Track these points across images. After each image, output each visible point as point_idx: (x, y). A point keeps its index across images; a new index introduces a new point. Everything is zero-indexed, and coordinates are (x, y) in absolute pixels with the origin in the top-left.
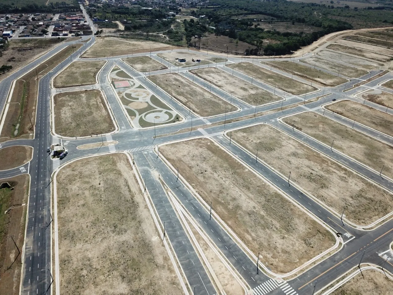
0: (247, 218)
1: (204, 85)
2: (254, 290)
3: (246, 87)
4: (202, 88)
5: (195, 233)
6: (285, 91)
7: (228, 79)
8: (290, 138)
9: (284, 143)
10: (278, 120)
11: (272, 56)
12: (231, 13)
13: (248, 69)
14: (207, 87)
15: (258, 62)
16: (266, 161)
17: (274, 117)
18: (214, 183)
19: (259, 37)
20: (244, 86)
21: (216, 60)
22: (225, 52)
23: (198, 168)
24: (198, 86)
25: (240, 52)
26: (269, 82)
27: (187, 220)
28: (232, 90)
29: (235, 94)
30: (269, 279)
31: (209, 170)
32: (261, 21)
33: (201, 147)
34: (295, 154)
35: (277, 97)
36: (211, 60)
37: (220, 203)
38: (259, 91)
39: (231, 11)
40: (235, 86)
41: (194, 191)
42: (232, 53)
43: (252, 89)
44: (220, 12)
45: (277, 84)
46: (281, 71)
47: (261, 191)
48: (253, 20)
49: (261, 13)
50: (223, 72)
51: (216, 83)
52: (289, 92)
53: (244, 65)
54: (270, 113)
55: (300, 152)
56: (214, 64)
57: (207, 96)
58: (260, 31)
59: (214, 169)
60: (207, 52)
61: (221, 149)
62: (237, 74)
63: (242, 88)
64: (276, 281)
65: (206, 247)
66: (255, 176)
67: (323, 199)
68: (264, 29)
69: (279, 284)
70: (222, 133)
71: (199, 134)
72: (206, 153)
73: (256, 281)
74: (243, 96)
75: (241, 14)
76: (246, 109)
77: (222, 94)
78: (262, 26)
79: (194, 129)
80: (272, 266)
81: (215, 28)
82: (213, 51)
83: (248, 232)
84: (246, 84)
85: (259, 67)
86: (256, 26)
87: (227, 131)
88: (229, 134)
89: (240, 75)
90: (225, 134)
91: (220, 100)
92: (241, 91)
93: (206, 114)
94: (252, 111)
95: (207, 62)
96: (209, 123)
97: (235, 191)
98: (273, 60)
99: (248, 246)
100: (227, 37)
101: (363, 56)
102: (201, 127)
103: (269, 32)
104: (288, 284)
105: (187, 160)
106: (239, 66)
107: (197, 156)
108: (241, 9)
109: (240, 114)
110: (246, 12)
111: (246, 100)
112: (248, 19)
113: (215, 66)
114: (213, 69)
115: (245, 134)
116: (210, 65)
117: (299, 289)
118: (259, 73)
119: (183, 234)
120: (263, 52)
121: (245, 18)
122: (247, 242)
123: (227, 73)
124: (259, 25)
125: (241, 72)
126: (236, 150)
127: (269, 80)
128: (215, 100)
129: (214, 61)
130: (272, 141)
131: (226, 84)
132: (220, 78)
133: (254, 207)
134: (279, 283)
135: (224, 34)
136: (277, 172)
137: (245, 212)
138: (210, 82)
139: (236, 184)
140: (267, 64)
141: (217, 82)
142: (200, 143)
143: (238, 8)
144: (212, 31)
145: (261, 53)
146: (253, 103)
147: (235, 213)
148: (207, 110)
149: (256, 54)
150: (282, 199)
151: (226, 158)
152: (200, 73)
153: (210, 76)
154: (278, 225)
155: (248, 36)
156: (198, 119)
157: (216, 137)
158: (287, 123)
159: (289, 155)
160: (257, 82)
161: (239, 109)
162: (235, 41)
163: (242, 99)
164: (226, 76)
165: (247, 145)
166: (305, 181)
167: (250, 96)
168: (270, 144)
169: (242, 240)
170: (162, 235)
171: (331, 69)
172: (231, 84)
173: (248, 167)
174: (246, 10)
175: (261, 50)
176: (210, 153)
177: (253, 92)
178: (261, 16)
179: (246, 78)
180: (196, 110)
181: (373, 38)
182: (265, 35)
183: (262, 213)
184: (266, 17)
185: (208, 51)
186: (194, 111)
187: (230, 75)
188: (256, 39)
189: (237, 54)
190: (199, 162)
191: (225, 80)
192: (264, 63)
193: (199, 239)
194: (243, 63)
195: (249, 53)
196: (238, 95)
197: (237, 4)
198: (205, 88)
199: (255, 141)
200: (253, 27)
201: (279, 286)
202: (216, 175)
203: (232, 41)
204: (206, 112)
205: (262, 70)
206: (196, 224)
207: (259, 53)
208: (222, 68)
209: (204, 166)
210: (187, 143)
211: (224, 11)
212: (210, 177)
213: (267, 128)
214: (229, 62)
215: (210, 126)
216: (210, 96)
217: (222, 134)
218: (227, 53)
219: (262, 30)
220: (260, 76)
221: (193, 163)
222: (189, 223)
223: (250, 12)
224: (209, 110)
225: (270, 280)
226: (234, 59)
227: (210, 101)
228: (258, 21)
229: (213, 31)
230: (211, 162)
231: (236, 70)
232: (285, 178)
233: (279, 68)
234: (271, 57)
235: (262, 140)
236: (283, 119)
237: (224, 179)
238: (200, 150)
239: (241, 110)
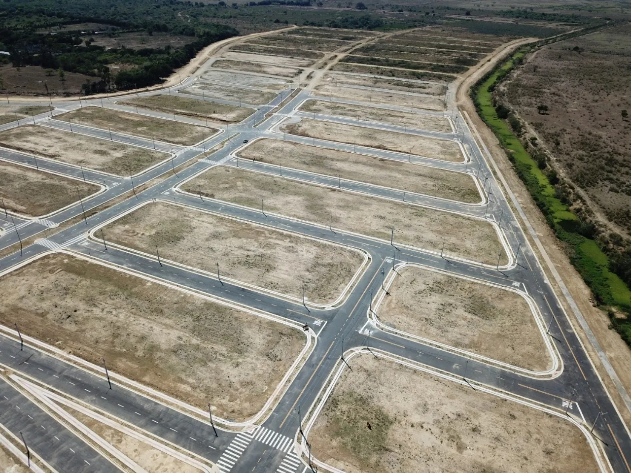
0: (174, 360)
1: (21, 159)
2: (218, 463)
3: (103, 148)
4: (17, 167)
5: (91, 424)
6: (170, 142)
7: (65, 141)
8: (201, 214)
9: (194, 223)
10: (174, 189)
11: (131, 89)
12: (32, 23)
13: (97, 117)
14: (29, 163)
15: (111, 103)
16: (175, 260)
17: (166, 186)
18: (98, 325)
19: (100, 62)
20: (99, 148)
21: (30, 111)
22: (44, 95)
23: (59, 310)
24: (8, 164)
25: (73, 90)
26: (140, 132)
27: (66, 408)
28: (81, 158)
29: (88, 163)
30: (235, 435)
31: (82, 306)
32: (94, 34)
33: (51, 271)
34: (216, 236)
35: (160, 155)
36: (19, 112)
37: (121, 355)
38: (129, 151)
39: (31, 20)
40: (81, 150)
41: (64, 353)
42: (58, 95)
43: (115, 149)
44: (9, 24)
45: (154, 133)
46: (155, 112)
47: (182, 308)
48: (78, 33)
49: (90, 20)
50: (52, 130)
51: (44, 152)
52: (177, 143)
53: (88, 112)
54: (157, 181)
55: (222, 229)
56: (29, 120)
57: (33, 177)
58: (98, 51)
59: (91, 301)
60: (6, 99)
61: (92, 265)
62: (79, 129)
63: (96, 152)
64: (246, 433)
65: (118, 437)
66: (166, 289)
67: (273, 286)
68: (104, 47)
69: (252, 435)
70: (85, 236)
71: (40, 249)
72: (65, 279)
73: (218, 448)
74: (104, 164)
75: (54, 24)
76: (115, 184)
77: (64, 169)
78: (100, 42)
79: (27, 243)
80: (234, 414)
81: (8, 53)
82: (18, 95)
83: (181, 381)
84: (101, 144)
85: (117, 112)
86: (88, 43)
87: (93, 231)
88: (100, 234)
89: (86, 130)
90: (91, 235)
91: (62, 179)
92: (97, 156)
93: (43, 210)
94: (126, 186)
95: (12, 116)
96: (54, 225)
97: (141, 325)
98: (135, 96)
99: (188, 402)
100: (39, 67)
101: (264, 72)
102: (39, 236)
103: (114, 51)
104: (263, 428)
105: (31, 303)
106: (79, 115)
107: (49, 290)
108: (51, 15)
109: (107, 195)
110: (61, 20)
111: (110, 170)
112: (70, 32)
113: (32, 123)
114: (30, 129)
115: (127, 226)
116: (22, 122)
117: (280, 427)
118: (118, 122)
119: (68, 437)
120: (115, 86)
121: (63, 30)
122: (184, 397)
123: (60, 132)
124: (92, 40)
125: (86, 125)
126: (119, 257)
127: (139, 129)
128: (52, 182)
129: (27, 113)
130: (175, 226)
131: (65, 150)
132: (49, 142)
133: (180, 338)
134: (251, 433)
135: (31, 61)
136: (197, 270)
137: (166, 351)
138: (33, 152)
139: (138, 311)
140: (128, 104)
141: (45, 150)
142: (48, 264)
143: (44, 14)
144: (4, 60)
145: (111, 87)
146: (123, 172)
147: (151, 360)
148: (41, 202)
149: (103, 91)
150: (218, 308)
151: (107, 276)
152: (6, 139)
153: (27, 141)
154: (224, 350)
155: (80, 62)
156: (29, 222)
157: (75, 246)
158: (188, 191)
159: (207, 240)
160: (118, 137)
161: (103, 188)
162: (57, 73)
163: (103, 170)
164: (60, 135)
165: (137, 243)
166: (242, 270)
167: (115, 162)
168: (174, 231)
169: (177, 397)
170: (24, 458)
171: (228, 98)
172: (74, 148)
173: (150, 279)
174: (59, 15)
175: (111, 83)
176: (73, 276)
177: (118, 154)
178: (91, 26)
179: (98, 133)
180: (20, 207)
181: (270, 46)
182: (109, 57)
183: (195, 341)
184: (102, 26)
185: (7, 97)
186: (15, 211)
187: (67, 134)
188: (96, 66)
189: (68, 95)
190: (56, 300)
191: (61, 144)
192: (123, 103)
193: (100, 429)
194: (86, 108)
195: (90, 90)
196: (94, 164)
197: (38, 8)
198: (25, 165)
199: (147, 234)
200: (83, 45)
201: (252, 437)
202: (97, 311)
203: (52, 73)
204: (41, 206)
205: (123, 116)
206: (87, 408)
207: (107, 88)
208: (47, 123)
209: (70, 302)
210: (19, 272)
211: (18, 21)
212: (87, 319)
213: (161, 206)
214: (58, 110)
215: (57, 229)
216: (40, 176)
217: (85, 238)
218: (49, 95)
219: (101, 49)
220: (122, 126)
221: (45, 305)
222: (74, 413)
223: (68, 20)
224: (46, 202)
225: (238, 435)
226: (64, 105)
227: (43, 186)
228: (89, 34)
229: (6, 59)
230: (81, 292)
231: (76, 123)
232: (213, 276)
233: (150, 108)
234: (130, 91)
235: (159, 228)
236: (181, 187)
237: (114, 312)
238: (53, 277)
239: (108, 188)
